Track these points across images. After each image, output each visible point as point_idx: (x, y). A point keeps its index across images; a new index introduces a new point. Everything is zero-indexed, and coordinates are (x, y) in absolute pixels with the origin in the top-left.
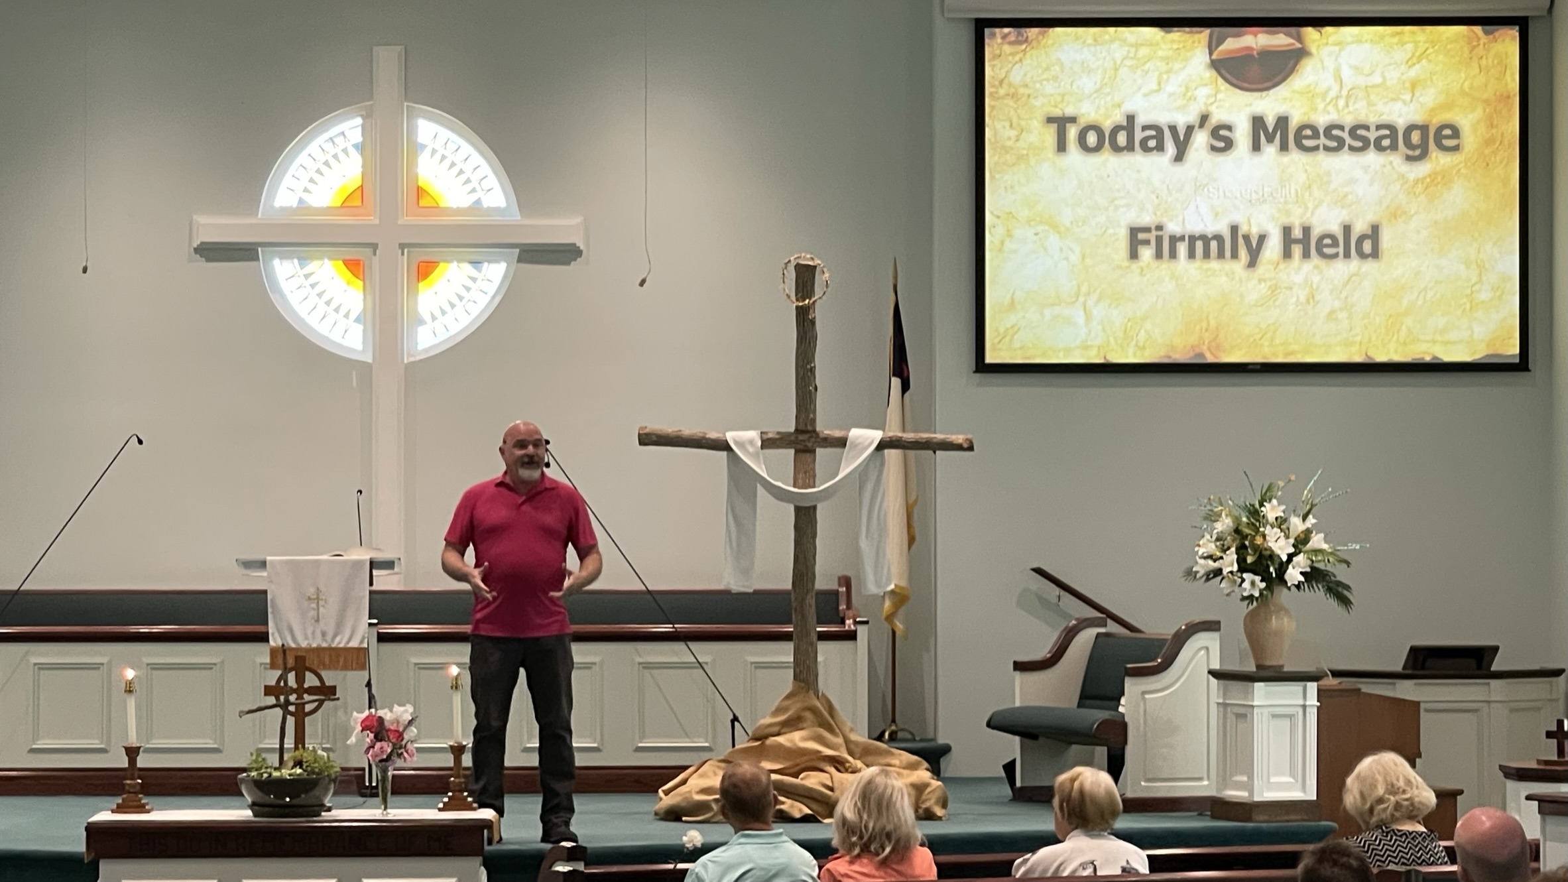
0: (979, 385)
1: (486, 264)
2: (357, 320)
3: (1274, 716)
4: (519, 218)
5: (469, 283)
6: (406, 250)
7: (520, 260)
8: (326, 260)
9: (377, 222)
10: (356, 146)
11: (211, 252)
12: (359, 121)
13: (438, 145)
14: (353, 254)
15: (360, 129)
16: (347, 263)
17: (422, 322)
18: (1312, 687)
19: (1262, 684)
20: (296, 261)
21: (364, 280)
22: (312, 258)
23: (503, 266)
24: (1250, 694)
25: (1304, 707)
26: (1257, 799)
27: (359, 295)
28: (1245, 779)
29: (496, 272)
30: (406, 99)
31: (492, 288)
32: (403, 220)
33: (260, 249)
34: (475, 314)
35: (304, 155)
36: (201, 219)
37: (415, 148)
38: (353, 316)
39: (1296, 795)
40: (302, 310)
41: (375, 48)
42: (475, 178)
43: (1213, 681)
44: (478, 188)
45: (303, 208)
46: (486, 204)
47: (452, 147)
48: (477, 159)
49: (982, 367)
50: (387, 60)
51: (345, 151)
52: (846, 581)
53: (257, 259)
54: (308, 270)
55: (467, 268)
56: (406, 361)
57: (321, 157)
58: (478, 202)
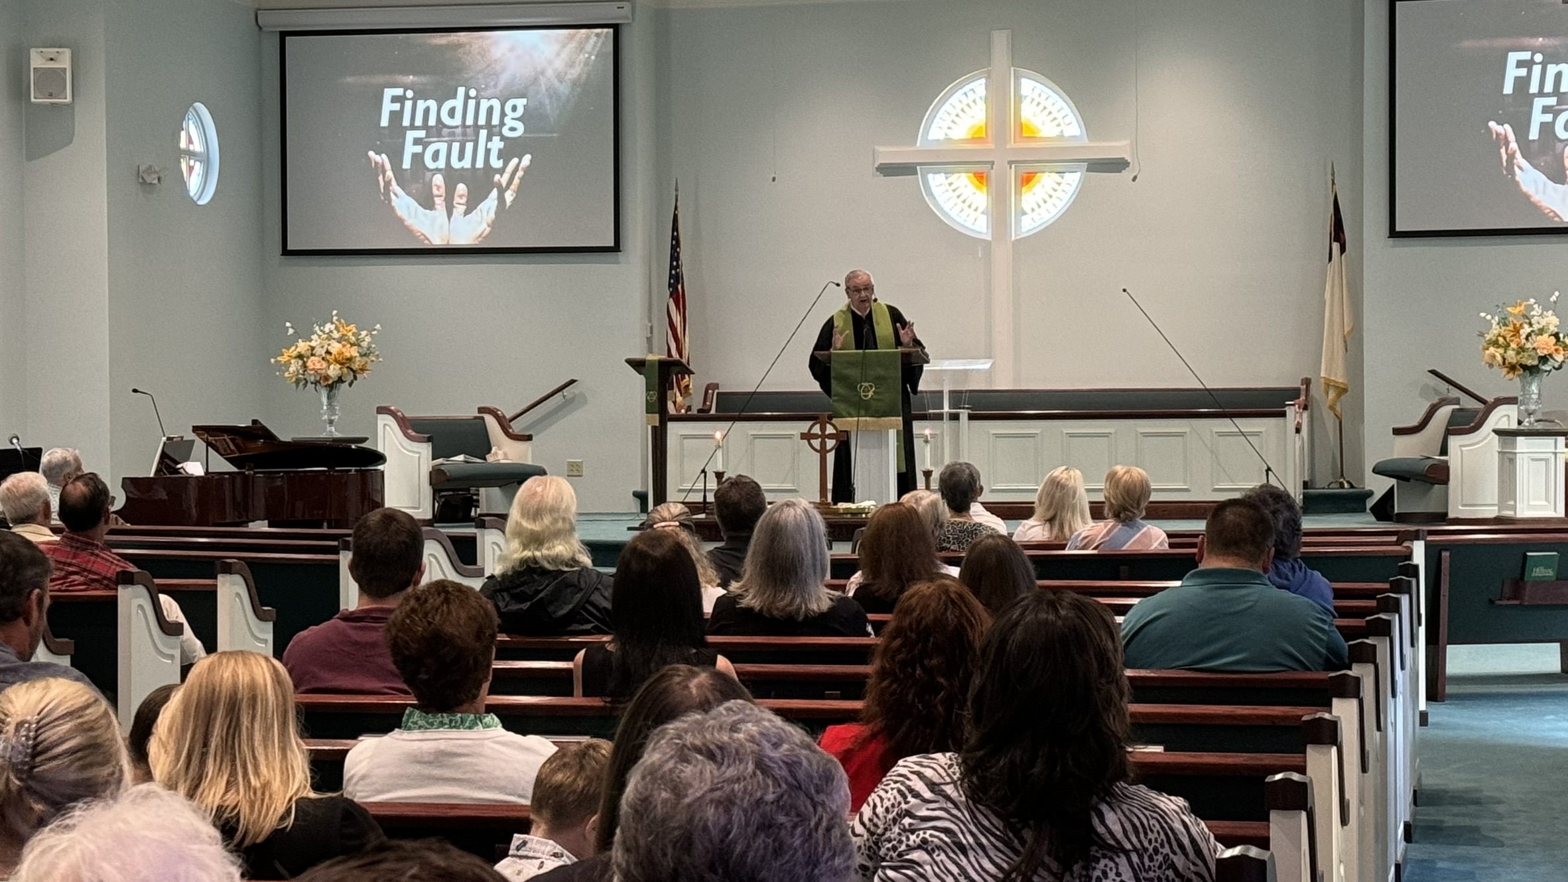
0: (1392, 247)
1: (1066, 175)
2: (983, 213)
3: (1533, 460)
4: (1087, 141)
5: (1056, 187)
6: (1013, 166)
7: (1087, 171)
8: (963, 175)
9: (992, 146)
10: (981, 98)
11: (888, 170)
12: (983, 81)
13: (1035, 96)
14: (978, 168)
15: (984, 86)
16: (975, 174)
17: (1024, 213)
18: (1561, 440)
19: (1523, 438)
20: (943, 175)
21: (987, 185)
22: (953, 173)
23: (1079, 174)
24: (1514, 445)
25: (1555, 454)
26: (1520, 515)
27: (985, 197)
28: (1512, 503)
29: (1073, 179)
30: (1013, 66)
31: (1071, 190)
32: (1011, 145)
33: (918, 168)
34: (1060, 207)
35: (948, 103)
36: (881, 149)
37: (1019, 99)
38: (981, 210)
39: (1550, 514)
40: (946, 208)
41: (994, 32)
42: (1060, 116)
43: (1497, 437)
44: (1062, 124)
45: (948, 140)
46: (1066, 134)
47: (1044, 96)
48: (1061, 103)
49: (1394, 233)
50: (1000, 41)
51: (974, 101)
52: (1307, 382)
53: (917, 174)
54: (950, 180)
55: (1056, 177)
56: (1013, 238)
57: (959, 106)
58: (1062, 132)
